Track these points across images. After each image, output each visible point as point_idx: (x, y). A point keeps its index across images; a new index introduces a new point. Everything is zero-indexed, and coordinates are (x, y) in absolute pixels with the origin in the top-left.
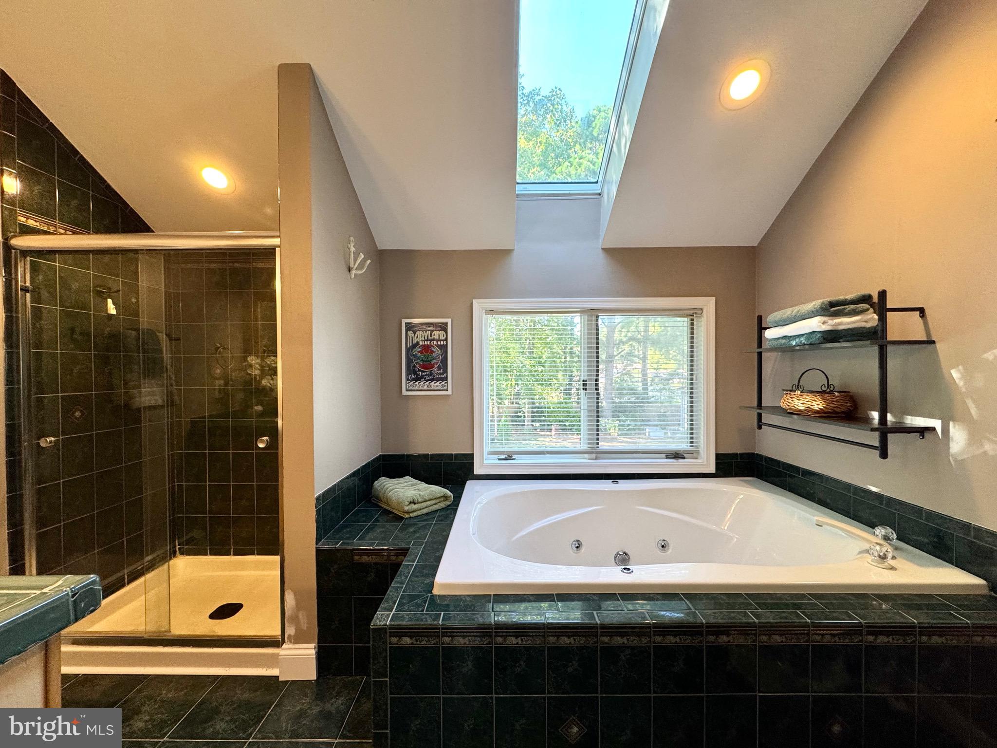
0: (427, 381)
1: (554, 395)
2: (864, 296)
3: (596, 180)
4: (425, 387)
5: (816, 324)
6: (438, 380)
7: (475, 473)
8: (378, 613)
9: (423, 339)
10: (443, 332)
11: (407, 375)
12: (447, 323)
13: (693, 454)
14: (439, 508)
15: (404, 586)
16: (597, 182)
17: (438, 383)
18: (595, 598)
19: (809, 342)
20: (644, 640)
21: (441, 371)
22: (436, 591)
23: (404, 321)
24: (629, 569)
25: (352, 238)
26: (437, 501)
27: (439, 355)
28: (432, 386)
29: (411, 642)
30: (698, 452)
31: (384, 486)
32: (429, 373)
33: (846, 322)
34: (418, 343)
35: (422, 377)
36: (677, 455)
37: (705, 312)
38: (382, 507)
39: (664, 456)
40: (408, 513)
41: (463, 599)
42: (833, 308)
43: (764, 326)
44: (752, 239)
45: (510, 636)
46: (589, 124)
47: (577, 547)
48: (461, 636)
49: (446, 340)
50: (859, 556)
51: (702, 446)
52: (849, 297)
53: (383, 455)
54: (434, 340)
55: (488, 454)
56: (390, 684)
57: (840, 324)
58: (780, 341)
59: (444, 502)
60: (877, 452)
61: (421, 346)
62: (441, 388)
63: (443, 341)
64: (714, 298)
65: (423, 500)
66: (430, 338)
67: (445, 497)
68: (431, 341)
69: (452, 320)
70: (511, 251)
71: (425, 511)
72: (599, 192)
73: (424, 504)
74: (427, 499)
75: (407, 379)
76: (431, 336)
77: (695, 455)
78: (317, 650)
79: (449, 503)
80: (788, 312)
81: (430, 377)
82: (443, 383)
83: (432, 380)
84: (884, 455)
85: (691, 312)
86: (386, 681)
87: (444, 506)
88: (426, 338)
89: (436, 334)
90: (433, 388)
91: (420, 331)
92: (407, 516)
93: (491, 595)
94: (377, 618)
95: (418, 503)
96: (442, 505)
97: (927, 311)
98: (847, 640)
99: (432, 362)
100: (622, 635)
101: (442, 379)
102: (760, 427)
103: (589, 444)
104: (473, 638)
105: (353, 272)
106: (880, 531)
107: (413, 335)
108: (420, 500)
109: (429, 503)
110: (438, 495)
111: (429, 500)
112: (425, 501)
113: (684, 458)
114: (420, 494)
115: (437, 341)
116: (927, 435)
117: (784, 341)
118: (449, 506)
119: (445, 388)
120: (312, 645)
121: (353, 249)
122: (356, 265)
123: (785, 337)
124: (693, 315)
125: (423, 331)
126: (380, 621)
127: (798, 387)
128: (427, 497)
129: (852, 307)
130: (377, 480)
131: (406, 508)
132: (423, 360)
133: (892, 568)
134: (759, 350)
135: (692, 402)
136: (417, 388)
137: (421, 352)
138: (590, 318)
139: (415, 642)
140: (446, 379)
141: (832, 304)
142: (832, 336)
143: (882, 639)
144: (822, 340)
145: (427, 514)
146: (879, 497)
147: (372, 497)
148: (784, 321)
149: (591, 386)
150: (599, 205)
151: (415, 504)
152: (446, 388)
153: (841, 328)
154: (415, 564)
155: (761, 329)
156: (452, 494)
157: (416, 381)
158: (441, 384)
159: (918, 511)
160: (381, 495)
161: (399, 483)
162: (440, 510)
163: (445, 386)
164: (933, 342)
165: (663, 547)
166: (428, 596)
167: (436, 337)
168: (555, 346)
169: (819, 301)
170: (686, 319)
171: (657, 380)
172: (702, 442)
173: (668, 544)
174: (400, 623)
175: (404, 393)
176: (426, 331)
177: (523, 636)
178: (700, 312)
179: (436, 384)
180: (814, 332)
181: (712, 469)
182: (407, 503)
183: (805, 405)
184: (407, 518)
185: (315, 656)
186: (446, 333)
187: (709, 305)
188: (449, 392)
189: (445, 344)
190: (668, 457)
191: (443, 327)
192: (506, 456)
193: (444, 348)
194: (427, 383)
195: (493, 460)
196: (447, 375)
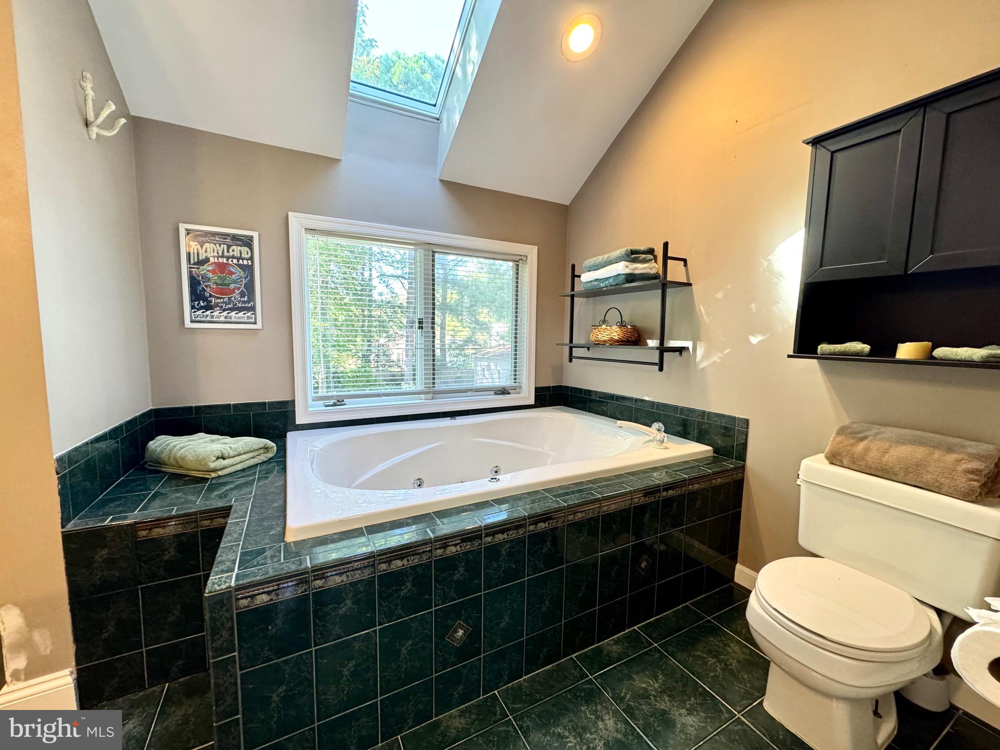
0: (224, 310)
1: (350, 362)
2: (650, 249)
3: (434, 103)
4: (222, 319)
5: (622, 268)
6: (240, 309)
7: (298, 422)
8: (211, 578)
9: (216, 254)
10: (246, 249)
11: (192, 301)
12: (252, 237)
13: (517, 389)
14: (259, 462)
15: (241, 543)
16: (435, 105)
17: (241, 314)
18: (472, 507)
19: (616, 283)
20: (521, 531)
21: (246, 299)
22: (290, 538)
23: (183, 227)
24: (496, 479)
25: (88, 75)
26: (256, 453)
27: (242, 277)
28: (233, 318)
29: (268, 599)
30: (520, 387)
31: (168, 445)
32: (226, 300)
33: (640, 268)
34: (207, 260)
35: (217, 305)
36: (504, 391)
37: (529, 258)
38: (166, 473)
39: (493, 393)
40: (214, 471)
41: (330, 538)
42: (633, 256)
43: (576, 274)
44: (565, 199)
45: (395, 560)
46: (388, 69)
47: (419, 485)
48: (336, 574)
49: (251, 258)
50: (645, 445)
51: (524, 381)
52: (642, 248)
53: (154, 410)
54: (233, 257)
55: (313, 401)
56: (239, 658)
57: (636, 268)
58: (593, 283)
59: (265, 455)
60: (657, 367)
61: (212, 264)
62: (246, 320)
63: (247, 260)
64: (536, 247)
65: (236, 453)
66: (226, 254)
67: (266, 449)
68: (228, 258)
69: (259, 235)
70: (338, 160)
71: (239, 467)
72: (438, 116)
73: (238, 459)
74: (242, 452)
75: (193, 307)
76: (228, 252)
77: (518, 390)
78: (75, 676)
79: (270, 455)
80: (600, 259)
81: (229, 306)
82: (249, 314)
83: (232, 310)
84: (661, 369)
85: (517, 258)
86: (235, 656)
87: (265, 459)
88: (220, 254)
89: (236, 250)
90: (233, 320)
91: (209, 243)
92: (213, 475)
93: (362, 528)
94: (214, 584)
95: (229, 457)
96: (263, 458)
97: (688, 261)
98: (652, 498)
99: (232, 286)
100: (502, 532)
101: (248, 309)
102: (571, 361)
103: (425, 383)
104: (352, 572)
105: (94, 130)
106: (656, 425)
107: (199, 247)
108: (232, 453)
109: (244, 457)
110: (255, 447)
111: (245, 453)
112: (239, 455)
113: (509, 393)
114: (231, 448)
115: (238, 260)
116: (684, 353)
117: (596, 283)
118: (271, 459)
119: (251, 320)
120: (67, 671)
121: (91, 93)
122: (101, 119)
123: (596, 280)
124: (518, 261)
125: (215, 244)
126: (219, 585)
127: (604, 321)
128: (241, 450)
129: (644, 256)
130: (153, 439)
131: (212, 465)
132: (216, 283)
133: (667, 448)
134: (573, 293)
135: (516, 342)
136: (208, 319)
137: (213, 272)
138: (426, 253)
139: (274, 598)
140: (253, 309)
141: (633, 252)
142: (631, 278)
143: (671, 492)
144: (624, 281)
145: (243, 470)
146: (652, 404)
147: (146, 463)
148: (597, 266)
149: (427, 325)
150: (437, 131)
151: (224, 459)
152: (253, 320)
153: (637, 272)
154: (247, 519)
155: (574, 276)
156: (274, 445)
157: (207, 310)
158: (246, 315)
159: (675, 408)
160: (164, 456)
161: (190, 441)
162: (260, 464)
163: (251, 318)
164: (690, 285)
165: (496, 472)
166: (280, 546)
167: (237, 254)
168: (353, 308)
169: (622, 250)
170: (511, 264)
171: (453, 346)
172: (524, 378)
173: (500, 470)
174: (252, 579)
175: (188, 324)
176: (220, 245)
177: (409, 556)
178: (524, 258)
179: (237, 315)
180: (619, 275)
181: (532, 401)
182: (214, 459)
183: (609, 336)
184: (213, 478)
185: (73, 685)
186: (252, 250)
187: (532, 252)
188: (259, 326)
189: (250, 264)
190: (496, 394)
191: (248, 242)
192: (335, 401)
193: (249, 270)
194: (225, 313)
195: (319, 406)
196: (255, 305)
